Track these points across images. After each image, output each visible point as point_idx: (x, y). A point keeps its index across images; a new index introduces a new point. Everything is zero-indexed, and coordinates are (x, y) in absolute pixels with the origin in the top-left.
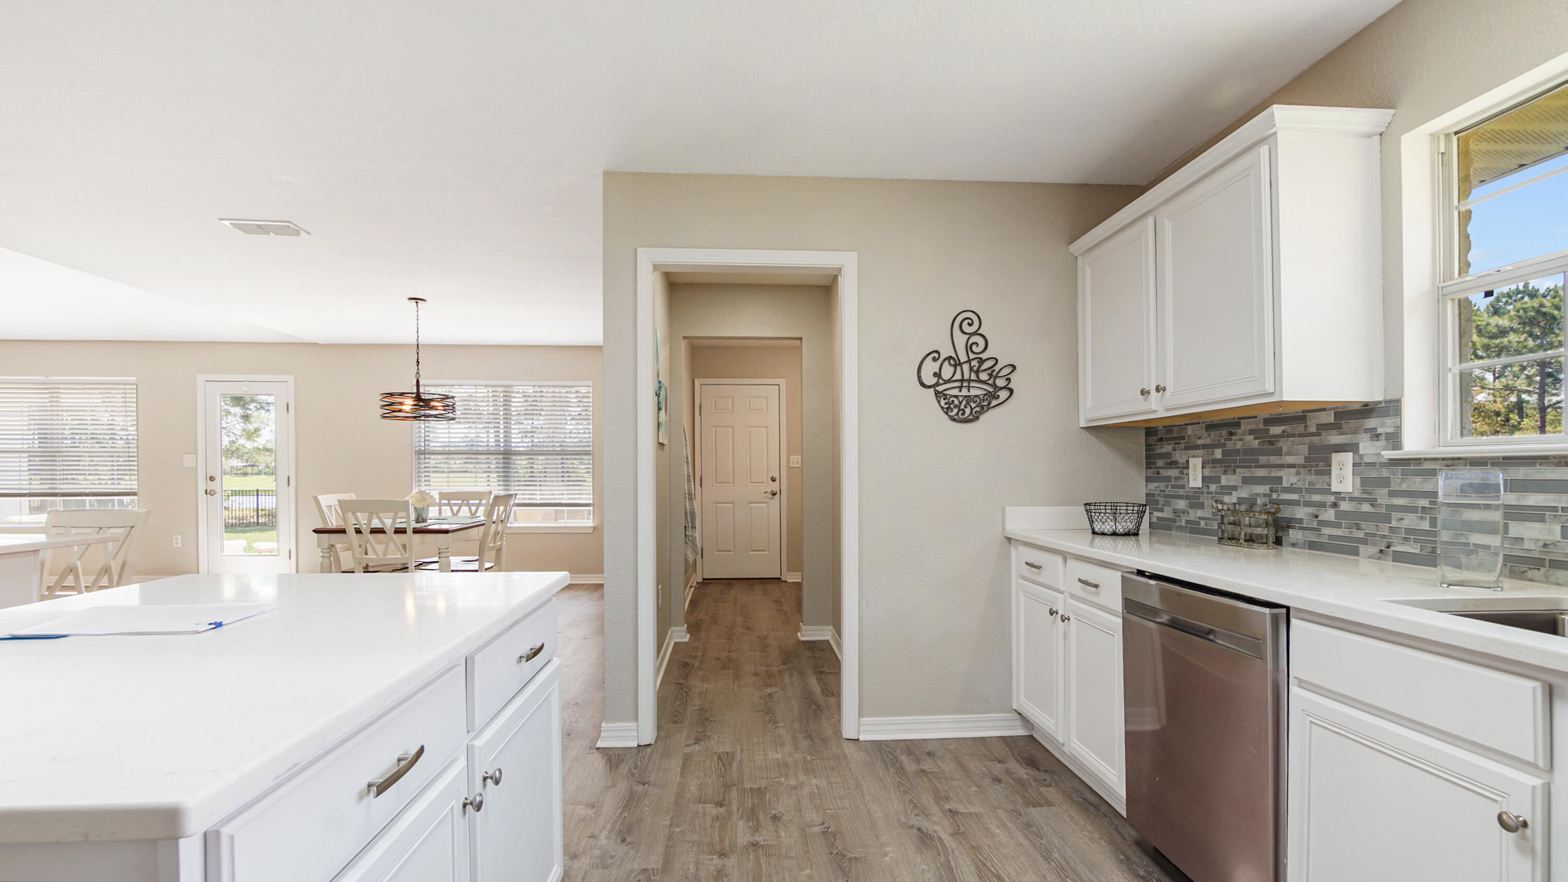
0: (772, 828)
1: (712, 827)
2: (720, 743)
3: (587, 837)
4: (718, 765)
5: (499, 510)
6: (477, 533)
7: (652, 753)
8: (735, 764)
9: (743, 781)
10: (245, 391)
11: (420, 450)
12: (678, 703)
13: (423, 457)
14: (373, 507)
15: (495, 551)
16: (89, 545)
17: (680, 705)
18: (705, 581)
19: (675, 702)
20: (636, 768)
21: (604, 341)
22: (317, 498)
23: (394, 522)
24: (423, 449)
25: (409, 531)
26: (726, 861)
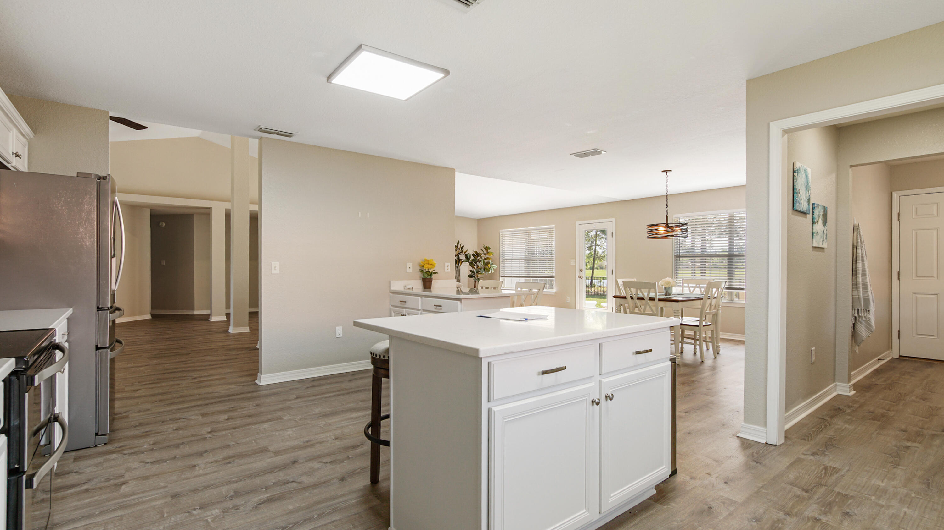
0: (838, 517)
1: (790, 499)
2: (830, 460)
3: (706, 473)
4: (822, 472)
5: (712, 291)
6: (698, 304)
7: (774, 450)
8: (835, 477)
9: (836, 486)
10: (595, 228)
11: (677, 255)
12: (814, 430)
13: (679, 259)
14: (639, 286)
15: (712, 315)
16: (527, 295)
17: (815, 431)
18: (901, 358)
19: (812, 428)
20: (756, 453)
21: (747, 181)
22: (617, 281)
23: (648, 294)
24: (679, 254)
25: (657, 299)
26: (788, 518)
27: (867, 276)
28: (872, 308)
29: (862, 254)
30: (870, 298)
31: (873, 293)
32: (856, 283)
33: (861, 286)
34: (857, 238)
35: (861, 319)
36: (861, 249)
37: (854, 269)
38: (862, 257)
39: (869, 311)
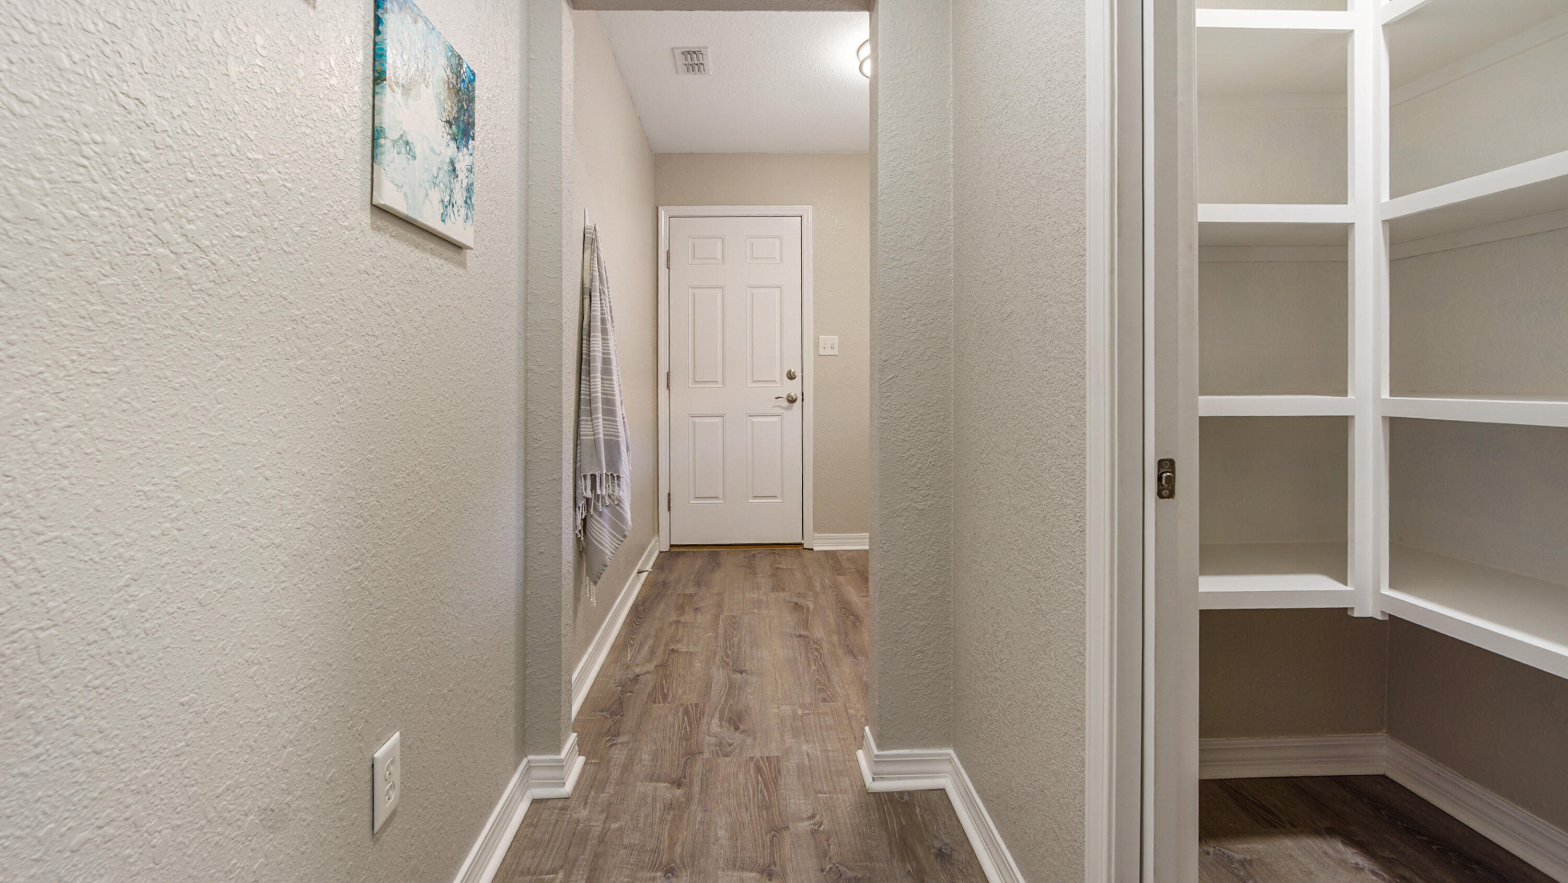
27: (615, 378)
28: (625, 468)
29: (602, 314)
30: (620, 440)
31: (627, 423)
32: (588, 397)
33: (600, 405)
34: (592, 270)
35: (600, 504)
36: (601, 300)
37: (584, 356)
38: (603, 321)
39: (618, 477)
